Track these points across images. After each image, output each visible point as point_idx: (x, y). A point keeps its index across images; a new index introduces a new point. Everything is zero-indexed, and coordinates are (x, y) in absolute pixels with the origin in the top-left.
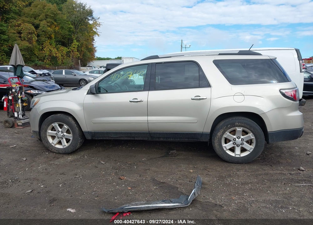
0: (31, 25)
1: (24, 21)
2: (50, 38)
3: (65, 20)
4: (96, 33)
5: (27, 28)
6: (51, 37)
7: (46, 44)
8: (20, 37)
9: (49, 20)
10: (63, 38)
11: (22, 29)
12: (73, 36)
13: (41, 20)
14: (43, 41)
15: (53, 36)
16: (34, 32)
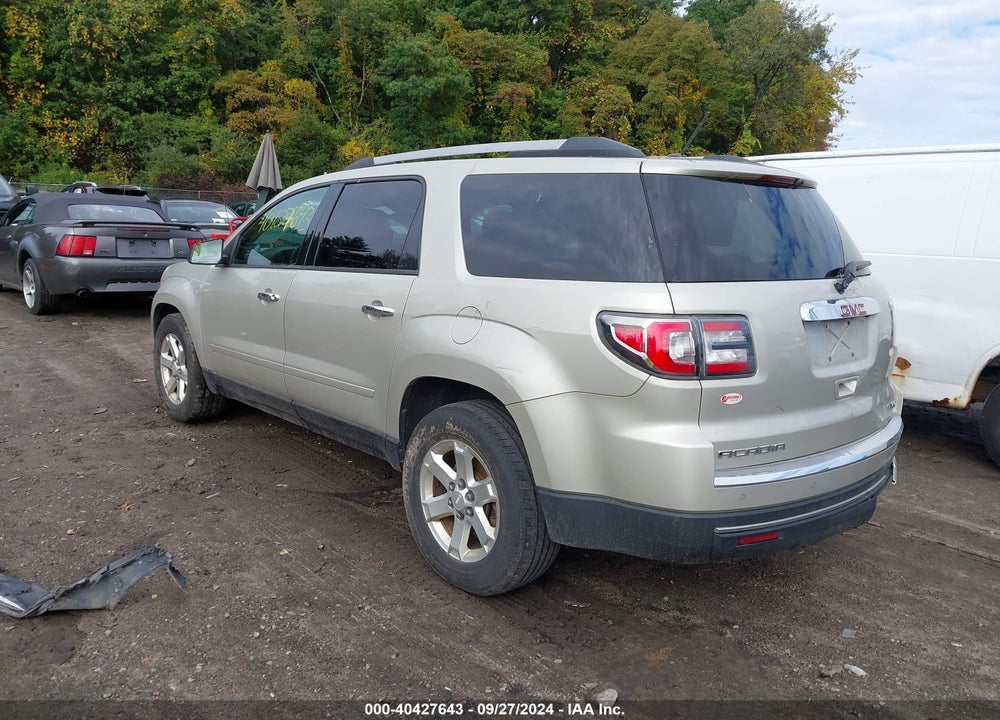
0: (625, 88)
1: (609, 80)
2: (671, 125)
3: (723, 69)
4: (836, 106)
5: (609, 98)
6: (674, 122)
7: (654, 143)
8: (588, 125)
9: (675, 71)
10: (719, 126)
11: (598, 100)
12: (744, 119)
13: (652, 75)
14: (648, 135)
15: (681, 119)
16: (627, 111)
